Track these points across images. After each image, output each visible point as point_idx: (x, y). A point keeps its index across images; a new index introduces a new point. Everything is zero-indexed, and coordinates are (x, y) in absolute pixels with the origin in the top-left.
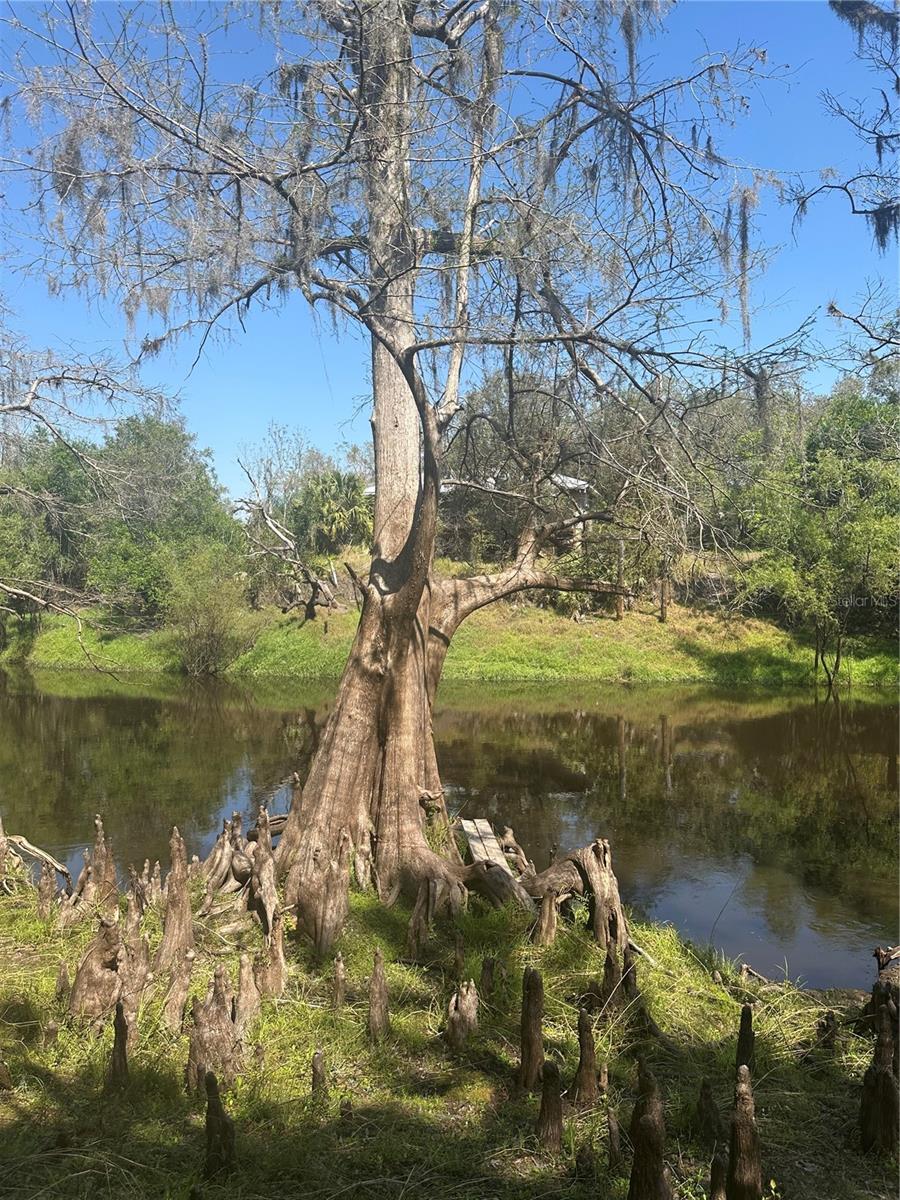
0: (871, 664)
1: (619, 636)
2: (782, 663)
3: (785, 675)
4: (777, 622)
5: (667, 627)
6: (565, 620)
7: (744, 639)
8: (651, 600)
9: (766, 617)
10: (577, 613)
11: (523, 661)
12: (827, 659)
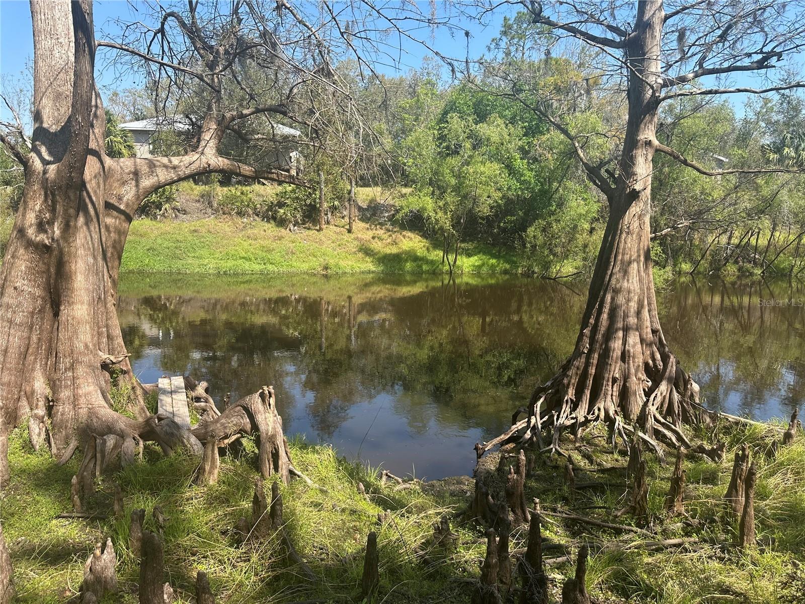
0: (475, 260)
1: (321, 242)
2: (423, 259)
3: (425, 267)
4: (421, 234)
5: (352, 236)
6: (283, 230)
7: (400, 245)
8: (343, 218)
9: (415, 230)
10: (291, 226)
11: (250, 260)
12: (450, 257)
